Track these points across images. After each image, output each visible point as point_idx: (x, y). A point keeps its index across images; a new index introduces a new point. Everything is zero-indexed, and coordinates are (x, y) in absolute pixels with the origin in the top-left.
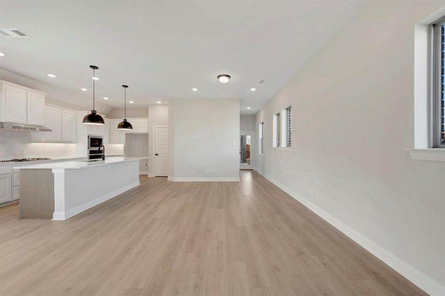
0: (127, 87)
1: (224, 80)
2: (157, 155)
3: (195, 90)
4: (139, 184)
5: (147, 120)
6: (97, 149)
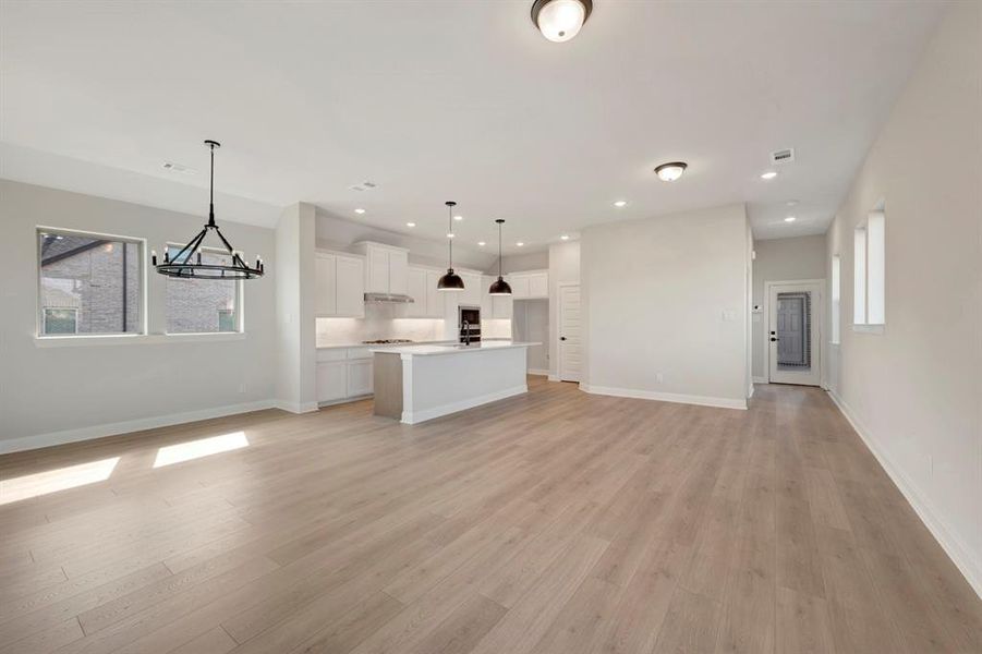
0: (503, 221)
1: (671, 174)
2: (563, 339)
3: (620, 204)
4: (526, 391)
5: (546, 274)
6: (473, 327)
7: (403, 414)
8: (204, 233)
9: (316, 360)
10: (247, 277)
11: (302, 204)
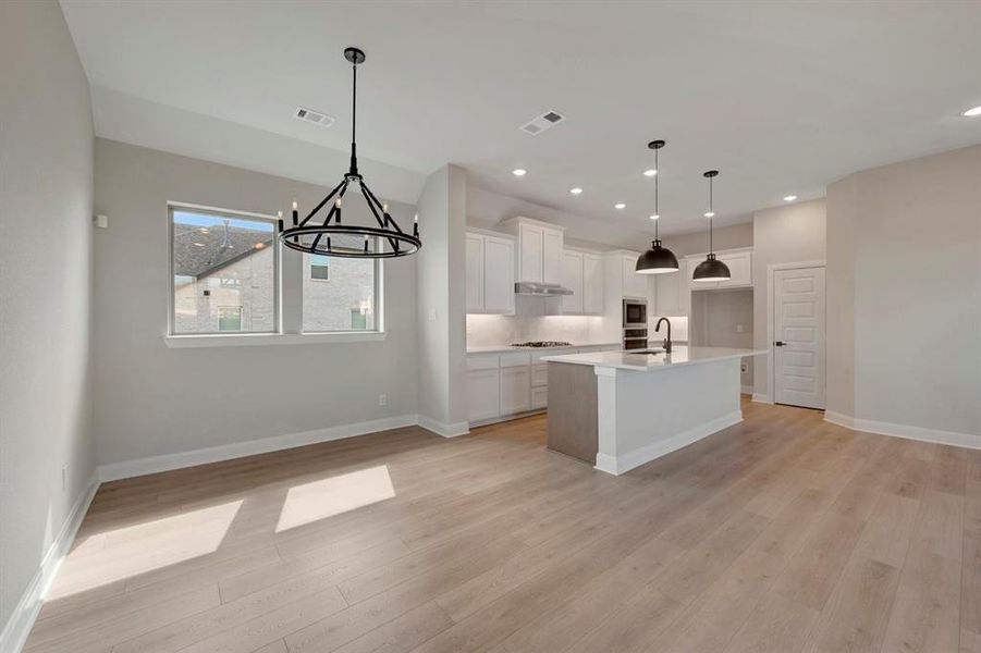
0: (716, 173)
2: (779, 344)
4: (741, 419)
6: (637, 326)
7: (598, 455)
8: (345, 183)
9: (465, 367)
10: (397, 253)
11: (450, 165)
